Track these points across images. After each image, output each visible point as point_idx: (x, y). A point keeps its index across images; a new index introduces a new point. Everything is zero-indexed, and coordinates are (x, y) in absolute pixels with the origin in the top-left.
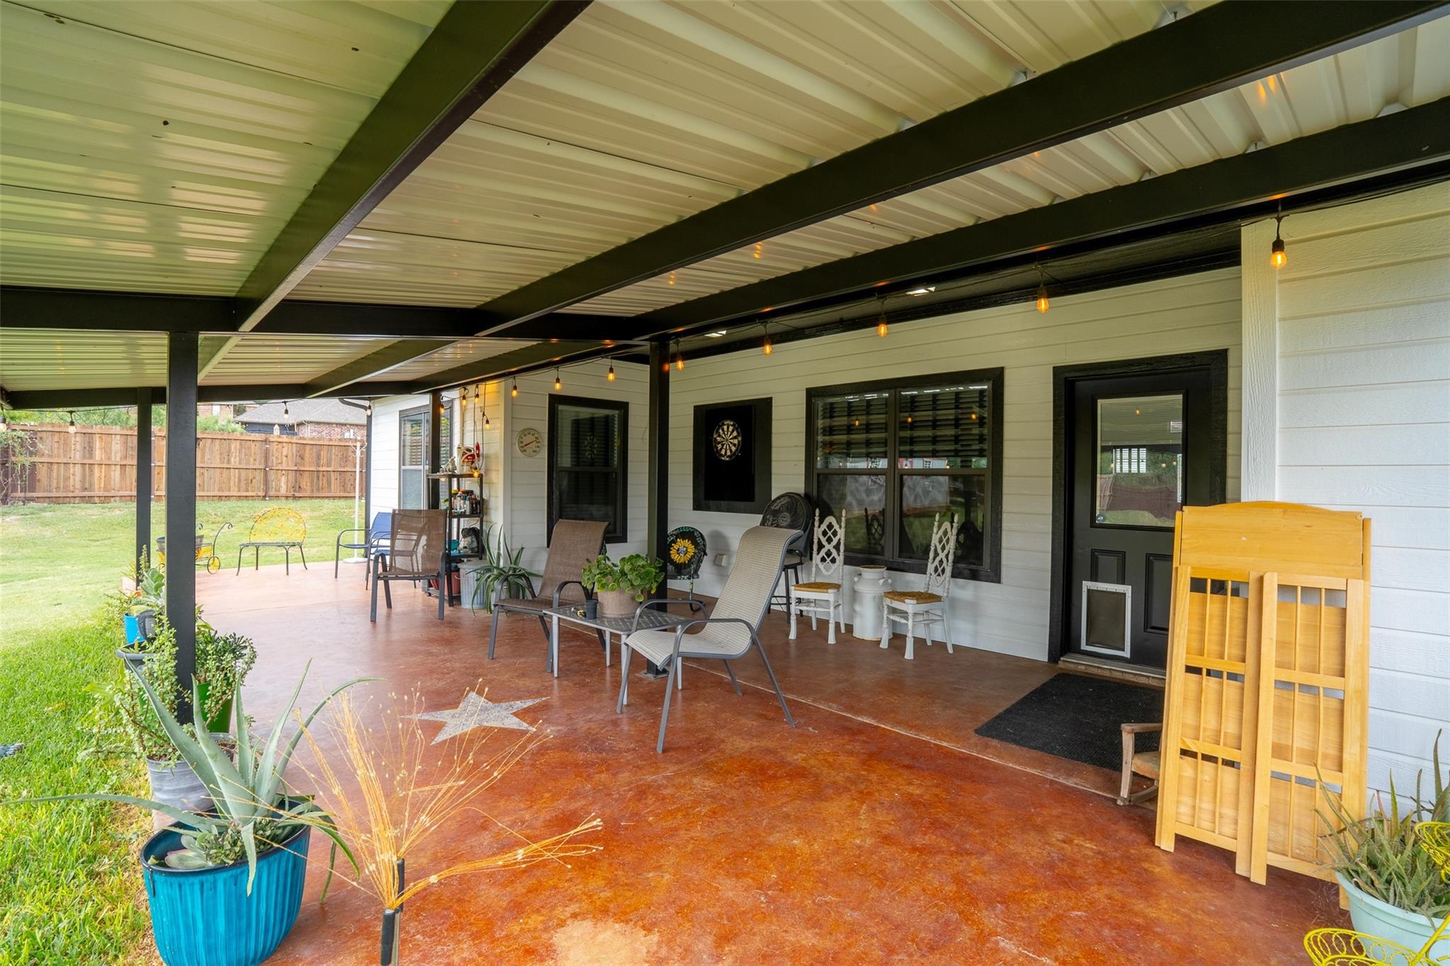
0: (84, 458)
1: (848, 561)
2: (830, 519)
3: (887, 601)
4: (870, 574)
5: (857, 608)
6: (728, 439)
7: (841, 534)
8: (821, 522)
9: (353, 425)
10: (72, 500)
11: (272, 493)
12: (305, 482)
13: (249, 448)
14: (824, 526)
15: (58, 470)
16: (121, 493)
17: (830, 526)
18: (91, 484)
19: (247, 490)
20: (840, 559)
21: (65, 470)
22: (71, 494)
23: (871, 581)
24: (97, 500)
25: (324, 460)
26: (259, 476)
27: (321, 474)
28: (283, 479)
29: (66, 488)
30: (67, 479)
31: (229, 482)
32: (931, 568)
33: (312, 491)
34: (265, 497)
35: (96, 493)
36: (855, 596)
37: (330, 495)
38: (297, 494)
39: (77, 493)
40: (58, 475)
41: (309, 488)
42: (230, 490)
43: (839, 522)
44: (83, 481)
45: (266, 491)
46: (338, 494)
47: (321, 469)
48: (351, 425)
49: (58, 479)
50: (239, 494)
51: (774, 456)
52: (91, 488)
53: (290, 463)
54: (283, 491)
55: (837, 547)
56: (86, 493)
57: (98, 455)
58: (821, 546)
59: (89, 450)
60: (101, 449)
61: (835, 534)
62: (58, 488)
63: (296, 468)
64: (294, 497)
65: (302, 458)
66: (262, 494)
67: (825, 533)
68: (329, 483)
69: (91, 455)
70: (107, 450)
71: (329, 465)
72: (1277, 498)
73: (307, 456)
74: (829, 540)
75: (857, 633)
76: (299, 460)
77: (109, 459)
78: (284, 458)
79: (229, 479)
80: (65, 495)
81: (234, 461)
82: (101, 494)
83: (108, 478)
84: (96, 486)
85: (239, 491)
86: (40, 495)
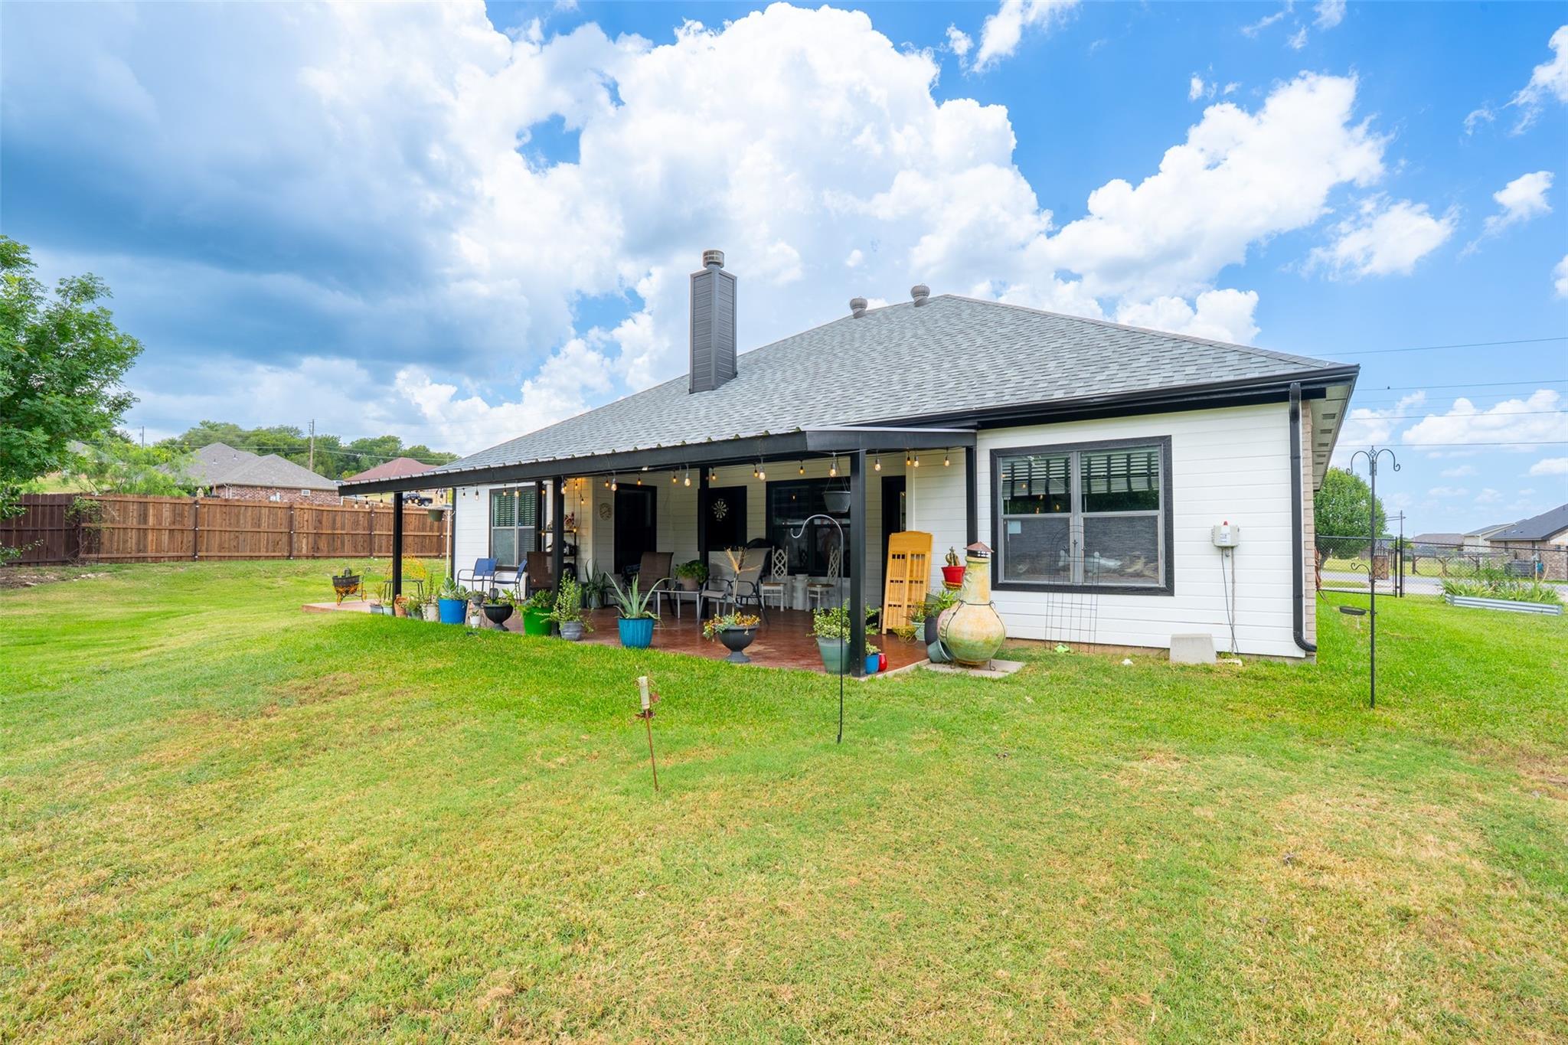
0: (139, 524)
1: (789, 574)
2: (780, 551)
3: (809, 588)
4: (800, 577)
5: (795, 595)
6: (721, 509)
7: (786, 558)
8: (775, 552)
9: (279, 488)
10: (129, 560)
11: (295, 553)
12: (323, 544)
13: (276, 514)
14: (777, 555)
15: (119, 534)
16: (171, 554)
17: (780, 554)
18: (145, 547)
19: (274, 551)
20: (785, 571)
21: (124, 535)
22: (128, 556)
23: (801, 580)
24: (149, 559)
25: (338, 525)
26: (285, 538)
27: (336, 536)
28: (304, 541)
29: (124, 550)
30: (125, 542)
31: (260, 544)
32: (829, 572)
33: (329, 552)
34: (290, 556)
35: (149, 554)
36: (793, 589)
37: (342, 554)
38: (316, 554)
39: (134, 554)
40: (119, 538)
41: (326, 549)
42: (260, 551)
43: (785, 552)
44: (138, 543)
45: (291, 552)
46: (350, 554)
47: (336, 532)
48: (277, 488)
49: (118, 542)
50: (268, 554)
51: (748, 519)
52: (145, 551)
53: (310, 527)
54: (304, 551)
55: (784, 565)
56: (141, 554)
57: (151, 521)
58: (776, 565)
59: (144, 517)
60: (154, 515)
61: (783, 558)
62: (118, 550)
63: (315, 531)
64: (314, 557)
65: (320, 522)
66: (286, 554)
67: (777, 558)
68: (343, 544)
69: (145, 521)
70: (159, 517)
71: (343, 528)
72: (914, 530)
73: (324, 520)
74: (780, 562)
75: (794, 608)
76: (318, 525)
77: (160, 524)
78: (306, 523)
79: (259, 541)
80: (123, 556)
81: (264, 526)
82: (153, 555)
83: (159, 543)
84: (150, 548)
85: (267, 552)
86: (104, 556)
